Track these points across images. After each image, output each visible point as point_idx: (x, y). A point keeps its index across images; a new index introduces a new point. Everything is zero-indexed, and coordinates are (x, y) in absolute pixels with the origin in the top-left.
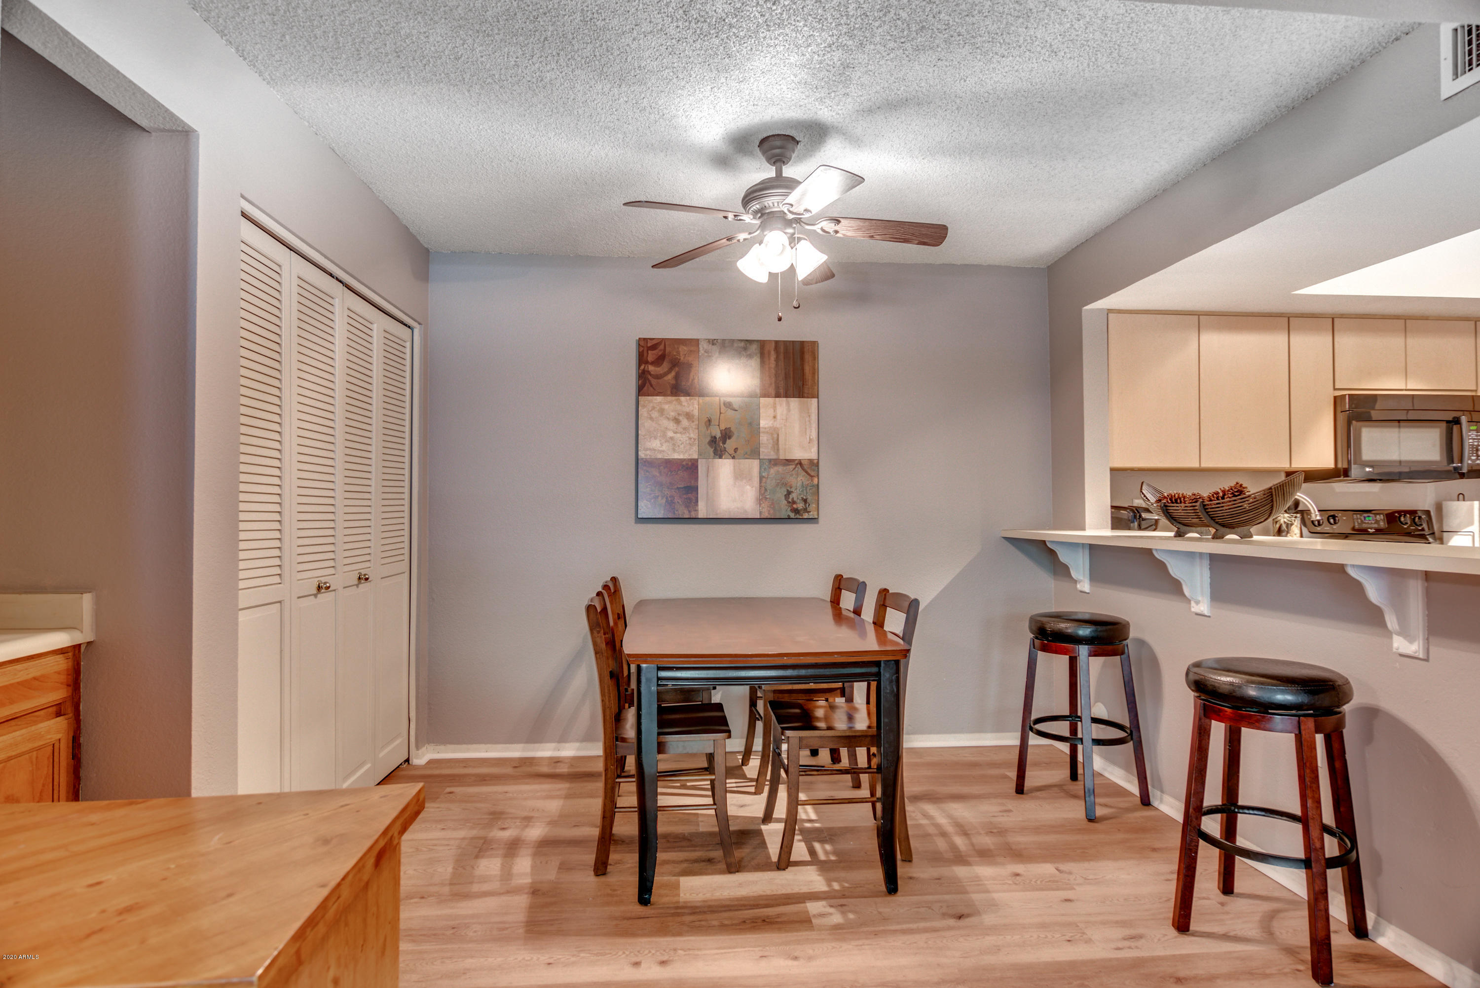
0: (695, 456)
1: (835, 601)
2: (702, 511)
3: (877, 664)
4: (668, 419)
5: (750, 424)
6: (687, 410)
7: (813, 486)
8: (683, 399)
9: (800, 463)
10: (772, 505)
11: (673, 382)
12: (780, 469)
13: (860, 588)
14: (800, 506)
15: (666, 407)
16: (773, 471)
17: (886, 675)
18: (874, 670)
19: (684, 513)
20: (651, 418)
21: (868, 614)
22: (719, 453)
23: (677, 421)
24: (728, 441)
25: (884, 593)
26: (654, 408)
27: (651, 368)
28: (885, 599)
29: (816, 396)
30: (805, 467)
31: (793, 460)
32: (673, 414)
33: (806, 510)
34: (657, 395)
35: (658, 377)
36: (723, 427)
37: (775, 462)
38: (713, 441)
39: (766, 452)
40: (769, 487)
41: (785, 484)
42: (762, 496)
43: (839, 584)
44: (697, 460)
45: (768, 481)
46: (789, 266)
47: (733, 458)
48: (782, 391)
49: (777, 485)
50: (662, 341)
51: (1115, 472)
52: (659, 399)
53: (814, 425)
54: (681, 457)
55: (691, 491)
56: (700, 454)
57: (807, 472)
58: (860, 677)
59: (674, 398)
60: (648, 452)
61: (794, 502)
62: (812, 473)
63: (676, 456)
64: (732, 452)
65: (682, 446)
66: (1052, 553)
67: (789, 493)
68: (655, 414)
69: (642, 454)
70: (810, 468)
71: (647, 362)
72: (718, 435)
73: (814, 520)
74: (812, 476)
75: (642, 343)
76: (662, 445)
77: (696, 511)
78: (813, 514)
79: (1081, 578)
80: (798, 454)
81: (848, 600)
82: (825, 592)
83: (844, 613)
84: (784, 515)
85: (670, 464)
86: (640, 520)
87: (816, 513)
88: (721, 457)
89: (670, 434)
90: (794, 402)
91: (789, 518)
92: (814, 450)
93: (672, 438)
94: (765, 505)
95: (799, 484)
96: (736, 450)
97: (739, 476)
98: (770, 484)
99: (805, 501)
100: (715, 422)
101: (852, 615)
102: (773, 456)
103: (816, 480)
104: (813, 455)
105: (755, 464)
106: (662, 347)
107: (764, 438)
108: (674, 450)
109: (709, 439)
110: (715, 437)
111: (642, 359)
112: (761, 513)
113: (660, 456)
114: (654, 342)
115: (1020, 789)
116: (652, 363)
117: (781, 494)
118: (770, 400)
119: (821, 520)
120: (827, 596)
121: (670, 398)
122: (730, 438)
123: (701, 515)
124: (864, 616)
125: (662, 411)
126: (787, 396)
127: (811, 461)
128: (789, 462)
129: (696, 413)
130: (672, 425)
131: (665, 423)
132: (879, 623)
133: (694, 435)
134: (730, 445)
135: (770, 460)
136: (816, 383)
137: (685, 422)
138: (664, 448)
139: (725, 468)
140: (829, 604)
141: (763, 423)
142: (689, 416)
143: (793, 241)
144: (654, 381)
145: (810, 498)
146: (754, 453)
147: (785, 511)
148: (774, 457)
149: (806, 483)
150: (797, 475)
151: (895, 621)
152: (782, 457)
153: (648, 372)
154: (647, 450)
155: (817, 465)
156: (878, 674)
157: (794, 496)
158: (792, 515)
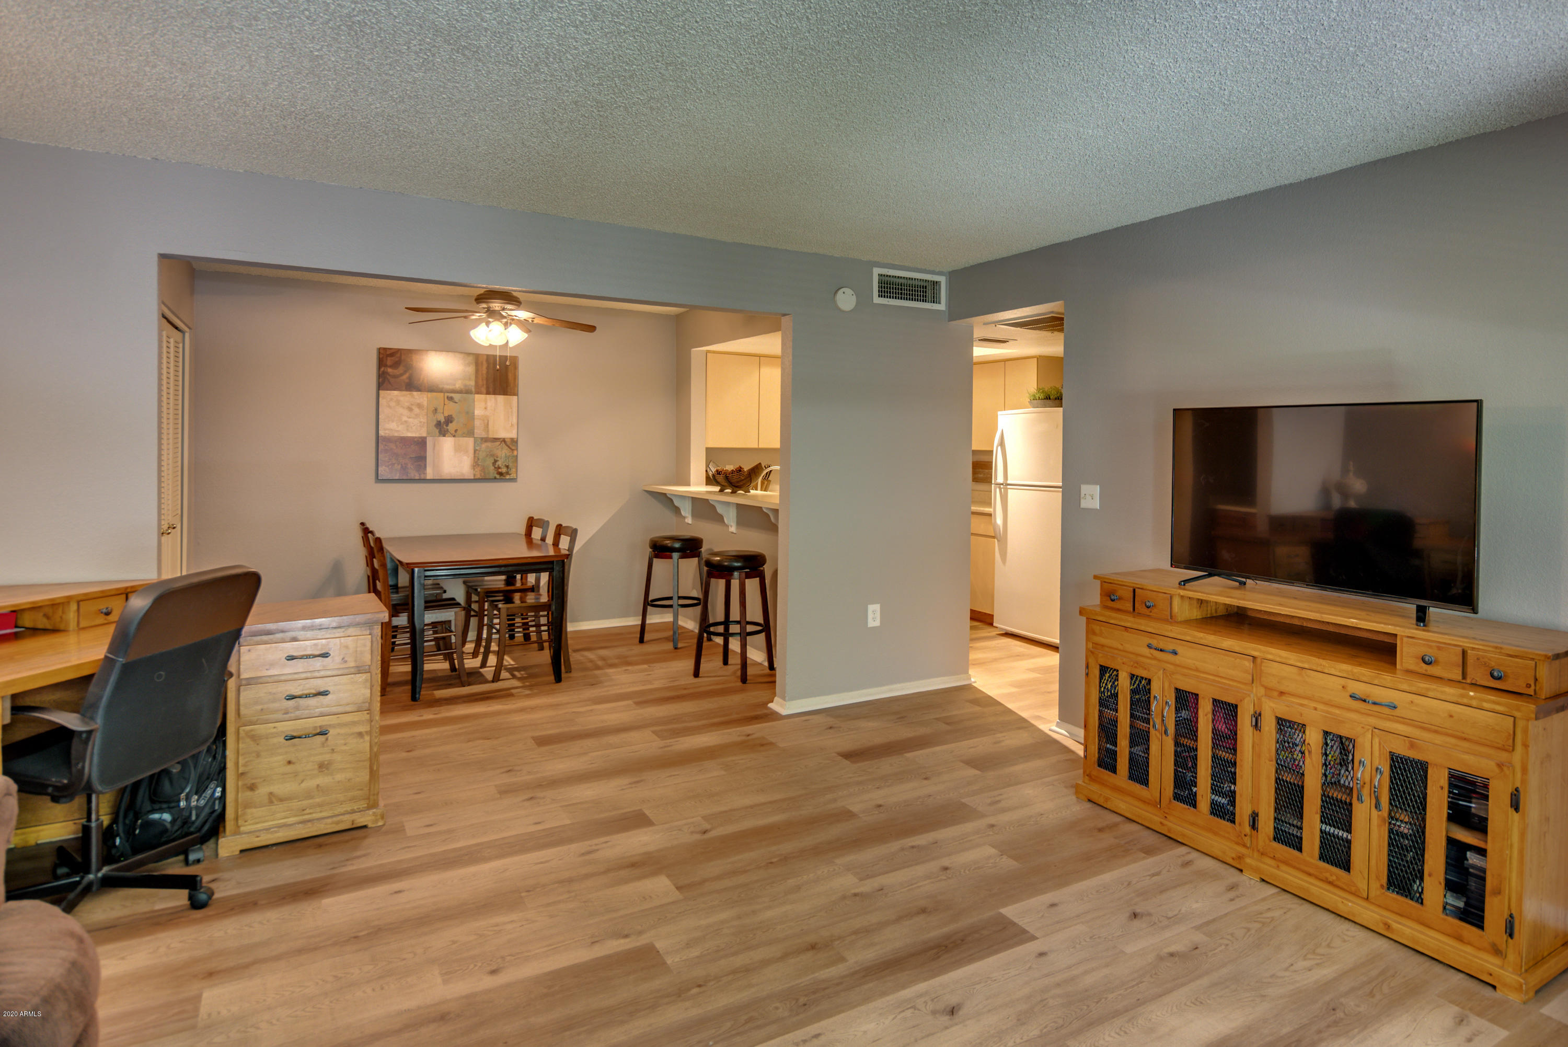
0: (424, 435)
1: (528, 533)
2: (430, 473)
3: (552, 562)
4: (404, 408)
5: (467, 413)
6: (418, 401)
7: (514, 456)
8: (415, 393)
9: (504, 440)
10: (484, 469)
11: (407, 381)
12: (489, 444)
13: (543, 524)
14: (504, 470)
15: (402, 399)
16: (484, 446)
17: (557, 568)
18: (550, 566)
19: (414, 475)
20: (389, 407)
21: (550, 540)
22: (443, 433)
23: (410, 409)
24: (450, 424)
25: (559, 526)
26: (391, 399)
27: (389, 370)
28: (560, 530)
29: (517, 395)
30: (508, 443)
31: (499, 439)
32: (407, 404)
33: (507, 473)
34: (395, 390)
35: (395, 377)
36: (446, 415)
37: (486, 440)
38: (439, 424)
39: (479, 432)
40: (481, 457)
41: (492, 455)
42: (476, 463)
43: (531, 523)
44: (425, 438)
45: (480, 453)
46: (505, 342)
47: (454, 436)
48: (491, 390)
49: (487, 456)
50: (399, 350)
51: (708, 450)
52: (396, 393)
53: (515, 414)
54: (414, 435)
55: (421, 460)
56: (428, 433)
57: (509, 447)
58: (544, 570)
59: (408, 393)
60: (387, 432)
61: (499, 468)
62: (513, 448)
63: (410, 435)
64: (453, 432)
65: (414, 428)
66: (671, 500)
67: (496, 461)
68: (393, 404)
69: (381, 433)
70: (511, 444)
71: (386, 366)
72: (443, 420)
73: (514, 480)
74: (513, 450)
75: (382, 351)
76: (398, 426)
77: (425, 474)
78: (513, 476)
79: (687, 515)
80: (502, 434)
81: (537, 533)
82: (522, 530)
83: (534, 541)
84: (491, 476)
85: (404, 441)
86: (378, 480)
87: (515, 475)
88: (444, 436)
89: (405, 419)
90: (501, 398)
91: (495, 478)
92: (515, 431)
93: (406, 422)
94: (478, 469)
95: (504, 455)
96: (456, 431)
97: (458, 449)
98: (482, 455)
99: (507, 467)
100: (440, 410)
101: (540, 542)
102: (484, 435)
103: (515, 453)
104: (513, 435)
105: (470, 441)
106: (398, 355)
107: (477, 423)
108: (407, 430)
109: (435, 423)
110: (440, 422)
111: (381, 363)
112: (474, 476)
113: (396, 434)
114: (392, 351)
115: (642, 641)
116: (391, 367)
117: (490, 461)
118: (483, 396)
119: (518, 479)
120: (523, 532)
121: (405, 393)
122: (451, 422)
123: (428, 477)
124: (547, 541)
125: (398, 402)
126: (494, 394)
127: (512, 439)
128: (496, 440)
129: (425, 403)
130: (406, 412)
131: (401, 410)
132: (556, 544)
133: (424, 420)
134: (451, 427)
135: (482, 439)
136: (516, 385)
137: (416, 410)
138: (400, 428)
139: (447, 444)
140: (524, 537)
141: (477, 412)
142: (420, 406)
143: (506, 325)
144: (392, 380)
145: (511, 465)
146: (470, 433)
147: (492, 472)
148: (486, 436)
149: (508, 454)
150: (502, 448)
151: (564, 543)
152: (491, 436)
153: (387, 373)
154: (385, 429)
155: (517, 442)
156: (553, 569)
157: (499, 463)
158: (498, 476)
